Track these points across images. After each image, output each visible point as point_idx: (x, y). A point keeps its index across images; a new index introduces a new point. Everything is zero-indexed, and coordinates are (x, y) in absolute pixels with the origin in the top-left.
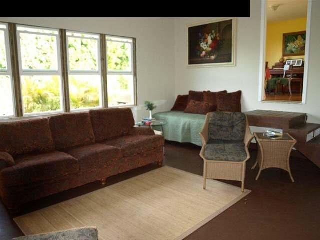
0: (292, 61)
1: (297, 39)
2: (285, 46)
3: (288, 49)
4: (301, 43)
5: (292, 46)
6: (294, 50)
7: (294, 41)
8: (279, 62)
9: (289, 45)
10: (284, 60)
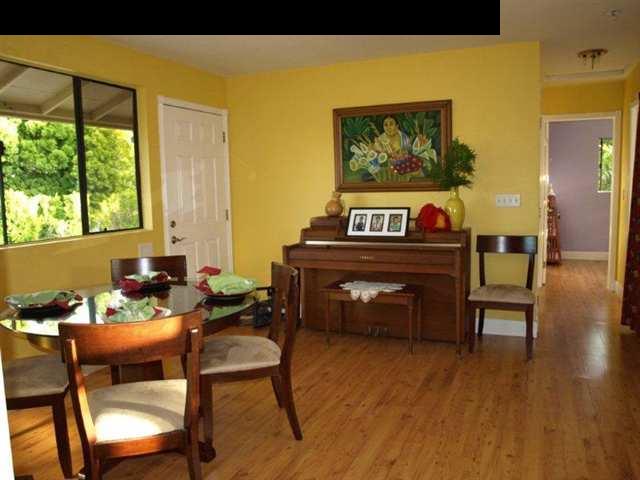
0: (370, 213)
1: (382, 131)
2: (344, 156)
3: (355, 164)
4: (397, 146)
5: (365, 156)
6: (373, 169)
7: (372, 137)
8: (323, 214)
9: (354, 149)
10: (342, 208)
